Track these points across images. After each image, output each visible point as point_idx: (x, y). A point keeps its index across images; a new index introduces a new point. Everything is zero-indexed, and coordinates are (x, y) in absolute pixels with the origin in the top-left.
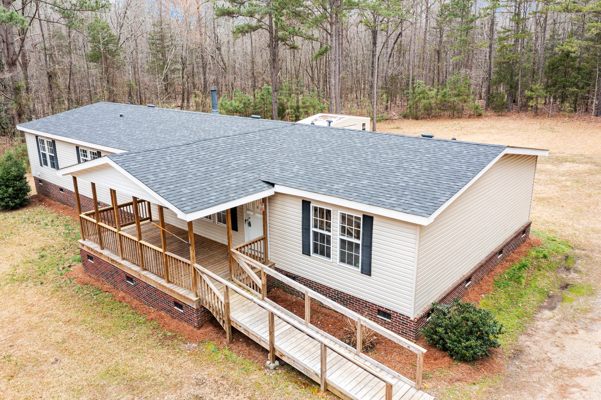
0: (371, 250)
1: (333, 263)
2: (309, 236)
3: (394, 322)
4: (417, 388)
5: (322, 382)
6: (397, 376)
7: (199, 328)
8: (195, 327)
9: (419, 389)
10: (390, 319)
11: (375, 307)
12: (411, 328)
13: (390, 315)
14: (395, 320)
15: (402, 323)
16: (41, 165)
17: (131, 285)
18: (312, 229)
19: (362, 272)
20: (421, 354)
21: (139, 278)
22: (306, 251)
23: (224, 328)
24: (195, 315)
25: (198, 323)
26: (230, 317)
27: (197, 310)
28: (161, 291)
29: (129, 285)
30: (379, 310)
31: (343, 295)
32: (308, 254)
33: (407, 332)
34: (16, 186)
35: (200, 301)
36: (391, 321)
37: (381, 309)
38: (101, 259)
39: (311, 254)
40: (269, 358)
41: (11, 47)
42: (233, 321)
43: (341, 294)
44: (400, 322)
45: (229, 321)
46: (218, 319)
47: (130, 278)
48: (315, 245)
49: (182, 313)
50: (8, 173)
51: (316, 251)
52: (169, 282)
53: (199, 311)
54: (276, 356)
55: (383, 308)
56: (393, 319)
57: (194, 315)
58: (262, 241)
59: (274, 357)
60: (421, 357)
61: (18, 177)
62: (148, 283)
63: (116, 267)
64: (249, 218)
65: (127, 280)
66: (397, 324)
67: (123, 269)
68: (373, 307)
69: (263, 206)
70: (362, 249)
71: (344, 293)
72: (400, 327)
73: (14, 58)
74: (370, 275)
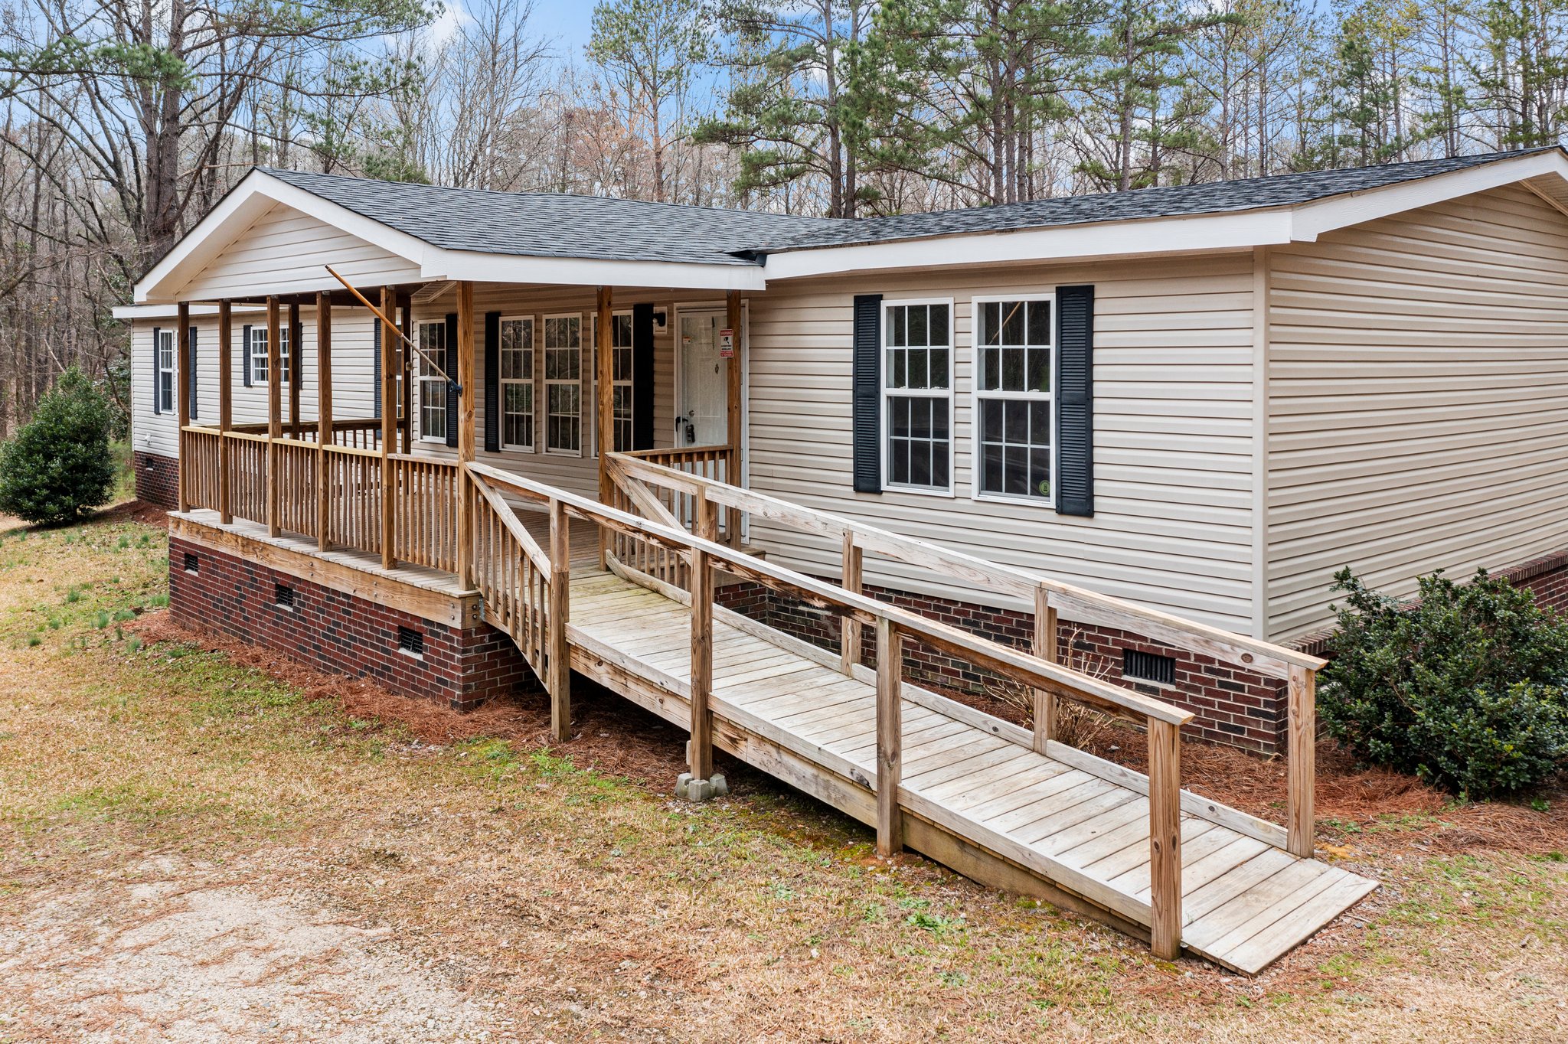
0: (1090, 414)
1: (958, 501)
2: (878, 418)
3: (1188, 687)
4: (1296, 848)
5: (881, 820)
6: (1206, 812)
7: (466, 709)
8: (454, 705)
9: (1305, 853)
10: (1172, 682)
11: (1115, 642)
12: (1257, 702)
13: (1173, 660)
14: (1193, 678)
15: (1222, 684)
16: (157, 413)
17: (286, 612)
18: (886, 391)
19: (1061, 510)
20: (1302, 679)
21: (306, 577)
22: (866, 482)
23: (547, 686)
24: (457, 656)
25: (465, 688)
26: (568, 633)
27: (465, 633)
28: (366, 602)
29: (281, 615)
30: (1128, 652)
31: (997, 620)
32: (872, 486)
33: (1242, 720)
34: (73, 456)
35: (474, 603)
36: (1178, 685)
37: (1137, 643)
38: (216, 553)
39: (884, 486)
40: (688, 762)
41: (167, 191)
42: (576, 648)
43: (988, 618)
44: (1211, 682)
45: (566, 648)
46: (528, 658)
47: (285, 589)
48: (898, 449)
49: (419, 663)
50: (59, 419)
51: (898, 476)
52: (393, 564)
53: (472, 642)
54: (716, 749)
55: (1145, 639)
56: (1184, 676)
57: (452, 658)
58: (722, 463)
59: (709, 754)
60: (1304, 692)
61: (84, 430)
62: (331, 585)
63: (254, 565)
64: (691, 414)
65: (279, 601)
66: (1202, 696)
67: (271, 562)
68: (1106, 641)
69: (730, 338)
70: (1060, 419)
71: (998, 610)
72: (1212, 704)
73: (170, 216)
74: (1089, 513)
